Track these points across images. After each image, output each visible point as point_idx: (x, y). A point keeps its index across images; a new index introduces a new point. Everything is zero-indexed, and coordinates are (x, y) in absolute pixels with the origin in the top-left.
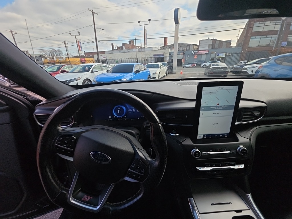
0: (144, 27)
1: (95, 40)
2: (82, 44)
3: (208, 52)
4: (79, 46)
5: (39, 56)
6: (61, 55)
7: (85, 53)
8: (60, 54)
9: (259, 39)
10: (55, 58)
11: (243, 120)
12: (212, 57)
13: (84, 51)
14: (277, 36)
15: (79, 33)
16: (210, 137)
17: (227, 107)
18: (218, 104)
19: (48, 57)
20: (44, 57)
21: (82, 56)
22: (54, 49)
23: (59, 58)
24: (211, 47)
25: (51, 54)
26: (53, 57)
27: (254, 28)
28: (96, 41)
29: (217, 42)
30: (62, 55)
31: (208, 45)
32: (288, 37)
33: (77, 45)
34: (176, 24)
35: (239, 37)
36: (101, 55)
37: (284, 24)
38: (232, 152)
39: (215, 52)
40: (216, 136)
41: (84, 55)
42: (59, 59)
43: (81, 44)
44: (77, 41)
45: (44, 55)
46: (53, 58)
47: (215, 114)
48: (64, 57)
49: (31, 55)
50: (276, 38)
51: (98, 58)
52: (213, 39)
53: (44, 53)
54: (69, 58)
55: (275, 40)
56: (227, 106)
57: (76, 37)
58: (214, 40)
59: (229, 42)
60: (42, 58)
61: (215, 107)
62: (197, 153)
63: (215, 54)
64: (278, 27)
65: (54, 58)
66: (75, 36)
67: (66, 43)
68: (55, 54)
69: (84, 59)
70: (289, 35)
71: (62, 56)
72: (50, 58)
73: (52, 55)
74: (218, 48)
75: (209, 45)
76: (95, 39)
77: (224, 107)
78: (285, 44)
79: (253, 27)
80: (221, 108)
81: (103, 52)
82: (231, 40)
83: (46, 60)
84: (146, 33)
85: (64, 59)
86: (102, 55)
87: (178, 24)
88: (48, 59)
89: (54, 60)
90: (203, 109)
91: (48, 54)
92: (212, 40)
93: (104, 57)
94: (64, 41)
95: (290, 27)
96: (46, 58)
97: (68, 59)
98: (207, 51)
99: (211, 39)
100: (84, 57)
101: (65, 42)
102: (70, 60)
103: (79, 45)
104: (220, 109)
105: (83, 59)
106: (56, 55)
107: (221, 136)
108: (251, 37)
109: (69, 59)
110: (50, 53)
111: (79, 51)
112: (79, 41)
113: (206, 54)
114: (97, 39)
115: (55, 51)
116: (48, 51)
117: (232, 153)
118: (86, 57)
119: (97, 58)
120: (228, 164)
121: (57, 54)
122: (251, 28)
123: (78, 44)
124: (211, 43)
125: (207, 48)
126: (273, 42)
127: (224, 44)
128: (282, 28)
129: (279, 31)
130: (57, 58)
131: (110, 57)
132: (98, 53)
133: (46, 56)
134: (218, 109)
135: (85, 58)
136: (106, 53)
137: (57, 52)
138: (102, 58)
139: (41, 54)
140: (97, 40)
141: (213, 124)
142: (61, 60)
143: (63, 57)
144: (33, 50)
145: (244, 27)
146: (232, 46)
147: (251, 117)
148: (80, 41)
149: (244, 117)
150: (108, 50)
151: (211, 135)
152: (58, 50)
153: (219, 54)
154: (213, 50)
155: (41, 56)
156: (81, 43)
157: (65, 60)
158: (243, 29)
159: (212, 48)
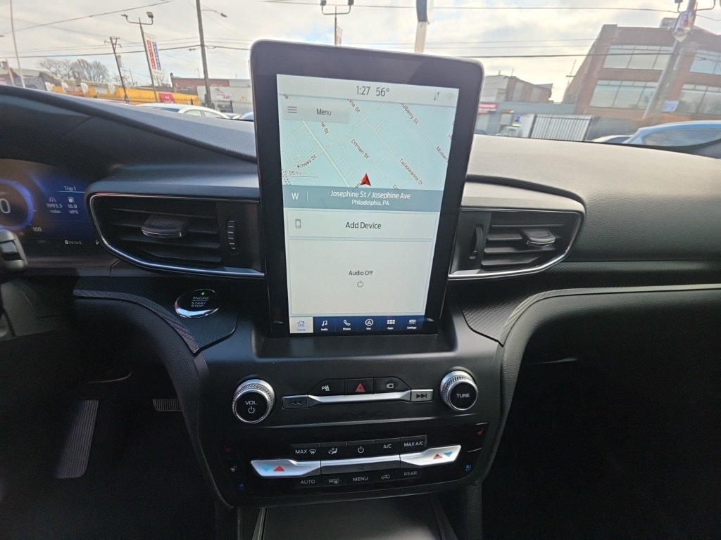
0: (336, 19)
1: (199, 43)
2: (159, 52)
3: (494, 110)
4: (151, 54)
5: (39, 77)
6: (104, 78)
7: (173, 79)
8: (101, 77)
9: (616, 89)
10: (85, 85)
11: (485, 263)
12: (503, 123)
13: (171, 74)
14: (656, 84)
15: (151, 16)
16: (347, 327)
17: (408, 196)
18: (366, 181)
19: (65, 81)
20: (52, 80)
21: (165, 87)
22: (83, 61)
23: (96, 86)
24: (503, 97)
25: (73, 72)
26: (78, 81)
27: (608, 57)
28: (202, 46)
29: (519, 86)
30: (106, 77)
31: (496, 91)
32: (683, 91)
33: (146, 51)
34: (421, 23)
35: (572, 79)
36: (218, 90)
37: (678, 54)
38: (418, 396)
39: (512, 112)
40: (369, 323)
41: (171, 86)
42: (95, 88)
43: (156, 49)
44: (146, 39)
45: (51, 75)
46: (79, 86)
47: (354, 225)
48: (113, 83)
49: (14, 71)
50: (655, 90)
51: (208, 97)
52: (510, 75)
53: (53, 69)
54: (125, 89)
55: (652, 94)
56: (406, 192)
57: (141, 28)
58: (513, 80)
59: (547, 90)
60: (46, 83)
61: (351, 195)
62: (254, 403)
63: (510, 116)
64: (663, 62)
65: (82, 84)
66: (140, 24)
67: (118, 43)
68: (86, 73)
69: (171, 96)
70: (686, 86)
71: (108, 81)
72: (70, 84)
73: (77, 75)
74: (520, 101)
75: (501, 91)
76: (199, 39)
77: (396, 196)
78: (673, 108)
79: (606, 55)
80: (381, 200)
81: (225, 83)
82: (552, 84)
83: (58, 88)
84: (340, 39)
85: (112, 91)
86: (222, 88)
87: (424, 23)
88: (64, 85)
89: (81, 91)
90: (295, 196)
91: (65, 72)
92: (507, 79)
93: (227, 95)
94: (111, 39)
95: (691, 63)
96: (58, 84)
97: (122, 90)
98: (493, 106)
99: (506, 77)
100: (171, 90)
101: (114, 41)
102: (128, 95)
103: (151, 52)
104: (374, 203)
105: (167, 95)
106: (90, 77)
107: (390, 326)
108: (600, 82)
109: (125, 92)
110: (71, 69)
111: (153, 70)
112: (152, 41)
113: (491, 113)
114: (205, 40)
115: (88, 64)
116: (65, 64)
117: (414, 399)
118: (175, 89)
119: (206, 95)
120: (394, 444)
121: (92, 75)
122: (603, 57)
123: (148, 49)
124: (504, 85)
125: (493, 99)
126: (647, 100)
127: (536, 92)
128: (671, 65)
129: (663, 73)
130: (91, 86)
131: (243, 98)
132: (206, 82)
133: (58, 77)
134: (366, 203)
135: (173, 92)
136: (231, 84)
137: (91, 67)
138: (221, 98)
139: (44, 70)
140: (205, 44)
141: (351, 273)
142: (104, 92)
143: (109, 84)
144: (17, 58)
145: (586, 53)
146: (553, 101)
147: (518, 254)
148: (154, 41)
149: (488, 251)
150: (238, 78)
151: (348, 319)
152: (96, 63)
153: (519, 118)
154: (507, 106)
155: (42, 75)
156: (159, 47)
157: (115, 93)
158: (584, 57)
159: (507, 99)
